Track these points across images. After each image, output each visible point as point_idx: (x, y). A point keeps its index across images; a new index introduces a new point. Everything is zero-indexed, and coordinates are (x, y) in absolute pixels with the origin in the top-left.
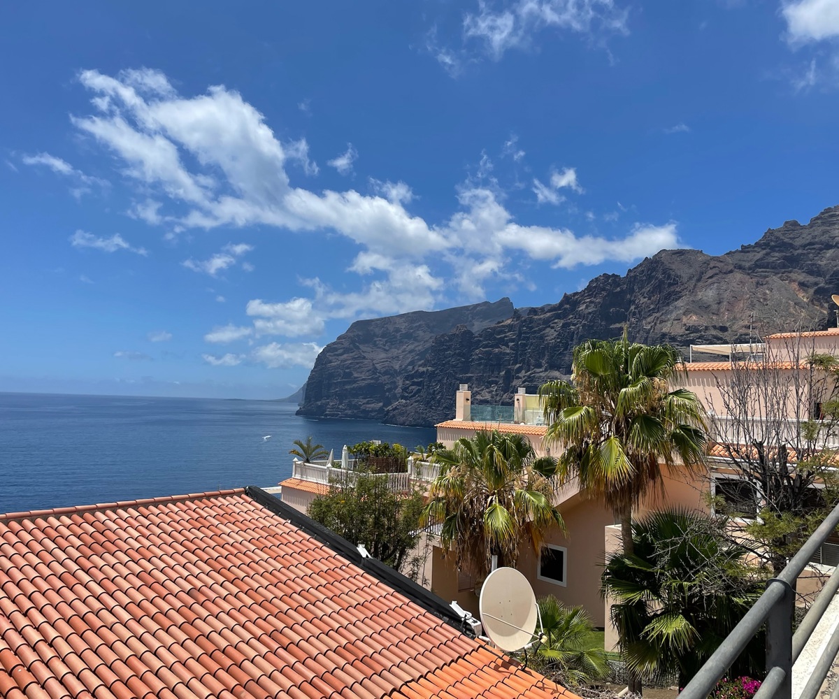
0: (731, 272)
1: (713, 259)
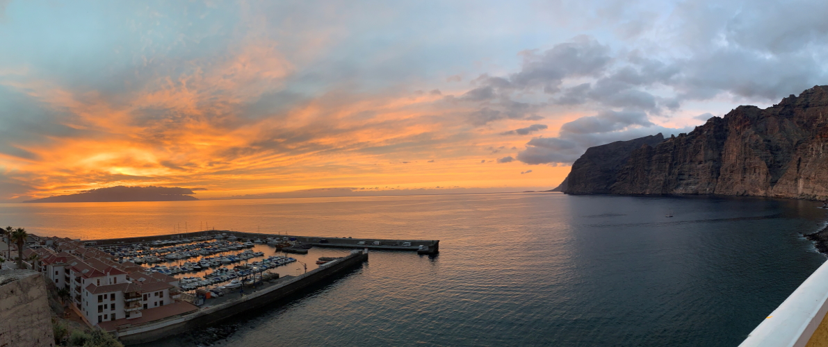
1: (762, 110)
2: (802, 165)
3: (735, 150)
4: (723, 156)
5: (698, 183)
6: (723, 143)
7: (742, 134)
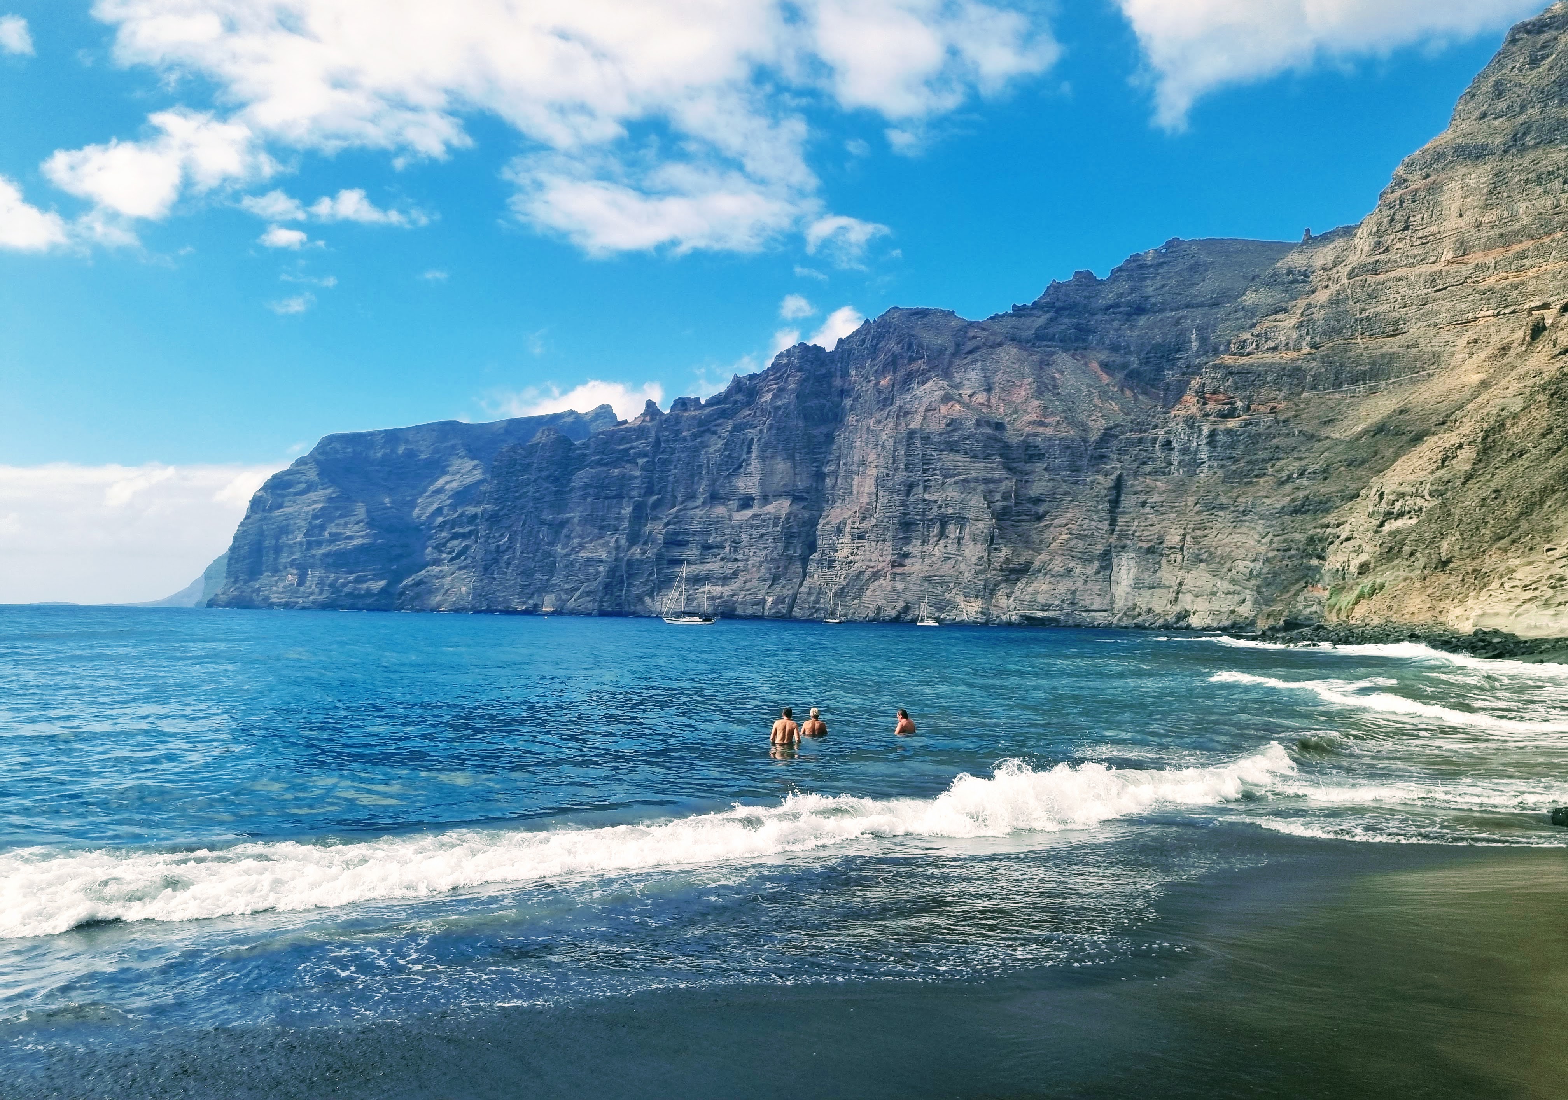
0: (1000, 345)
1: (971, 324)
2: (1128, 501)
3: (871, 457)
4: (829, 481)
5: (735, 574)
6: (829, 438)
7: (898, 403)
